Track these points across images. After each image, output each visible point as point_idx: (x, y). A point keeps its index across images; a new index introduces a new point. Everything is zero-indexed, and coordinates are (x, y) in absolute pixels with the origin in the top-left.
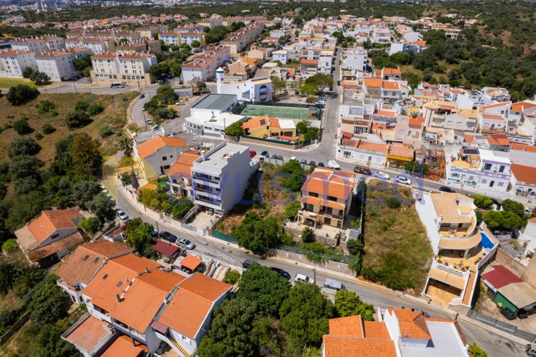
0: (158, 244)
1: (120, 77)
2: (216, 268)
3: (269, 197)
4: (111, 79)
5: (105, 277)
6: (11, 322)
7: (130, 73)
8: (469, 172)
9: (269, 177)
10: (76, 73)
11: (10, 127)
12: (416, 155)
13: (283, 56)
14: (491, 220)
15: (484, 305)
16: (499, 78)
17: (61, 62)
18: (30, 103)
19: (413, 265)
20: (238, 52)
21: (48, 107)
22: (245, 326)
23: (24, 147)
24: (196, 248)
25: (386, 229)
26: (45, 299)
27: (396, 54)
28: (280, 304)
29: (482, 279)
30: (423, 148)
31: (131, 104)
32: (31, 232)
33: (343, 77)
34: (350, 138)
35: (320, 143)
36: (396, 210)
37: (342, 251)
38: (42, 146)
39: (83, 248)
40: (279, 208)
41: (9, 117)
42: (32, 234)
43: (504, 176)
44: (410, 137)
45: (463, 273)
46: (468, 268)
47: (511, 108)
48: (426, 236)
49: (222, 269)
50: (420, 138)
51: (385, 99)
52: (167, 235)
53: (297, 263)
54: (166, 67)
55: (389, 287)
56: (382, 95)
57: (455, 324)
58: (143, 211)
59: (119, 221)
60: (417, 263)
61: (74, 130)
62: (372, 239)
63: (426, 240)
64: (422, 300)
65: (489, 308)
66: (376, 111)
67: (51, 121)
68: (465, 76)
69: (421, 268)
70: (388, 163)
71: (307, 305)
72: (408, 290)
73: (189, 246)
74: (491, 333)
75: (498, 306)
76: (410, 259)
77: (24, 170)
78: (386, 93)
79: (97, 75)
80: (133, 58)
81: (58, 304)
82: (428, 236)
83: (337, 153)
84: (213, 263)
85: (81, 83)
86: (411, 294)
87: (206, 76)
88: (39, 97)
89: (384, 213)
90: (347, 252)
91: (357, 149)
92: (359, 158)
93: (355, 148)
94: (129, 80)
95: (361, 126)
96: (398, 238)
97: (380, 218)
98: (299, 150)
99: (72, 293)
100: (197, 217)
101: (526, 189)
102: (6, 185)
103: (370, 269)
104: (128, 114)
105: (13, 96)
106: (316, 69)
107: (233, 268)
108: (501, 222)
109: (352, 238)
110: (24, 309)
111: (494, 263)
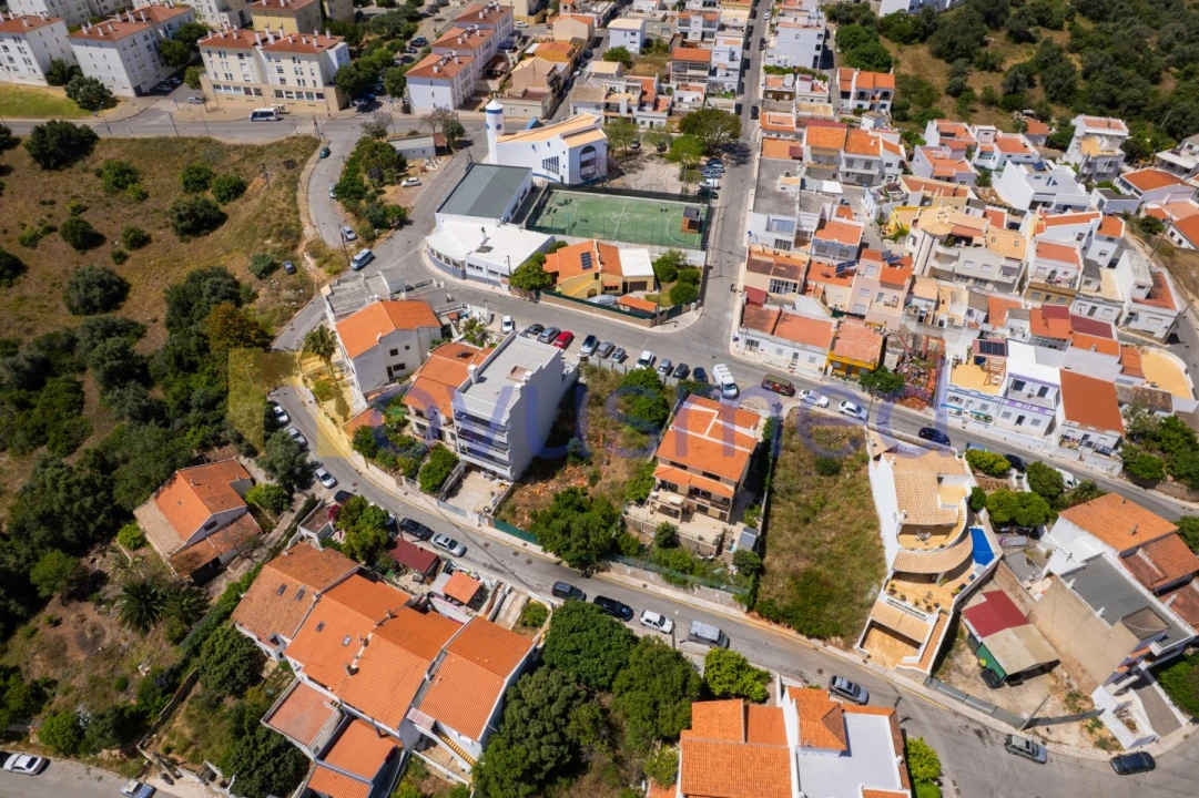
0: (399, 547)
1: (268, 92)
2: (505, 597)
3: (597, 441)
4: (249, 97)
5: (321, 627)
6: (172, 688)
7: (292, 84)
8: (980, 396)
9: (599, 401)
10: (165, 72)
11: (52, 230)
12: (888, 347)
13: (633, 34)
14: (997, 510)
15: (957, 661)
16: (1116, 90)
17: (130, 50)
18: (80, 163)
19: (846, 596)
20: (530, 13)
21: (123, 177)
22: (558, 720)
23: (97, 291)
24: (468, 554)
25: (807, 521)
26: (223, 659)
27: (894, 15)
28: (614, 675)
29: (962, 617)
30: (903, 330)
31: (304, 176)
32: (165, 514)
33: (766, 93)
34: (761, 305)
35: (701, 309)
36: (831, 479)
37: (726, 566)
38: (129, 281)
39: (273, 570)
40: (617, 470)
41: (44, 203)
42: (168, 518)
43: (1043, 409)
44: (881, 304)
45: (927, 615)
46: (937, 606)
47: (1100, 228)
48: (878, 537)
49: (516, 598)
50: (899, 311)
51: (848, 174)
52: (413, 527)
53: (645, 586)
54: (371, 69)
55: (800, 632)
56: (843, 168)
57: (890, 717)
58: (363, 468)
59: (323, 492)
60: (854, 591)
61: (189, 241)
62: (780, 543)
63: (878, 543)
64: (854, 657)
65: (965, 667)
66: (822, 224)
67: (135, 215)
68: (1043, 81)
69: (859, 599)
70: (830, 368)
71: (658, 680)
72: (833, 639)
73: (456, 551)
74: (956, 714)
75: (979, 665)
76: (843, 583)
77: (115, 363)
78: (850, 162)
79: (217, 87)
80: (294, 49)
81: (245, 666)
82: (882, 534)
83: (732, 344)
84: (499, 586)
85: (182, 101)
86: (836, 645)
87: (462, 94)
88: (97, 147)
89: (808, 487)
90: (733, 569)
91: (771, 337)
92: (773, 354)
93: (767, 335)
94: (290, 101)
95: (785, 280)
96: (828, 539)
97: (798, 496)
98: (658, 329)
99: (265, 647)
100: (466, 483)
101: (1079, 434)
102: (79, 378)
103: (771, 602)
104: (300, 208)
105: (42, 150)
106: (706, 73)
107: (536, 598)
108: (1014, 514)
109: (742, 547)
110: (186, 664)
111: (988, 588)
